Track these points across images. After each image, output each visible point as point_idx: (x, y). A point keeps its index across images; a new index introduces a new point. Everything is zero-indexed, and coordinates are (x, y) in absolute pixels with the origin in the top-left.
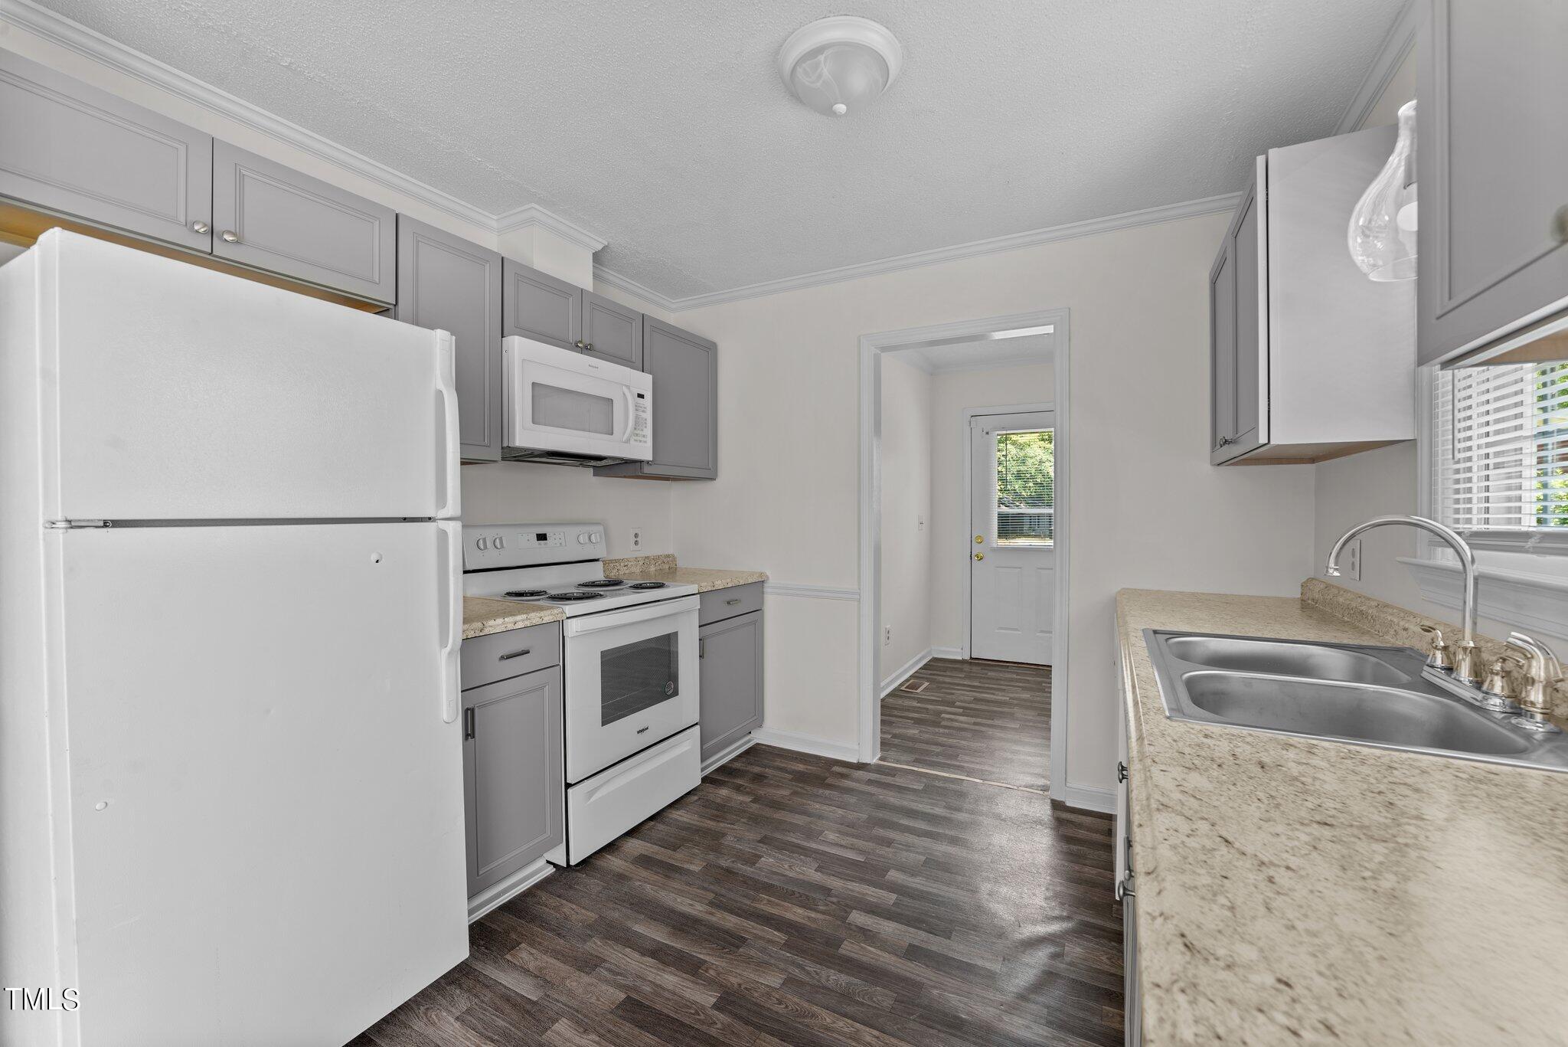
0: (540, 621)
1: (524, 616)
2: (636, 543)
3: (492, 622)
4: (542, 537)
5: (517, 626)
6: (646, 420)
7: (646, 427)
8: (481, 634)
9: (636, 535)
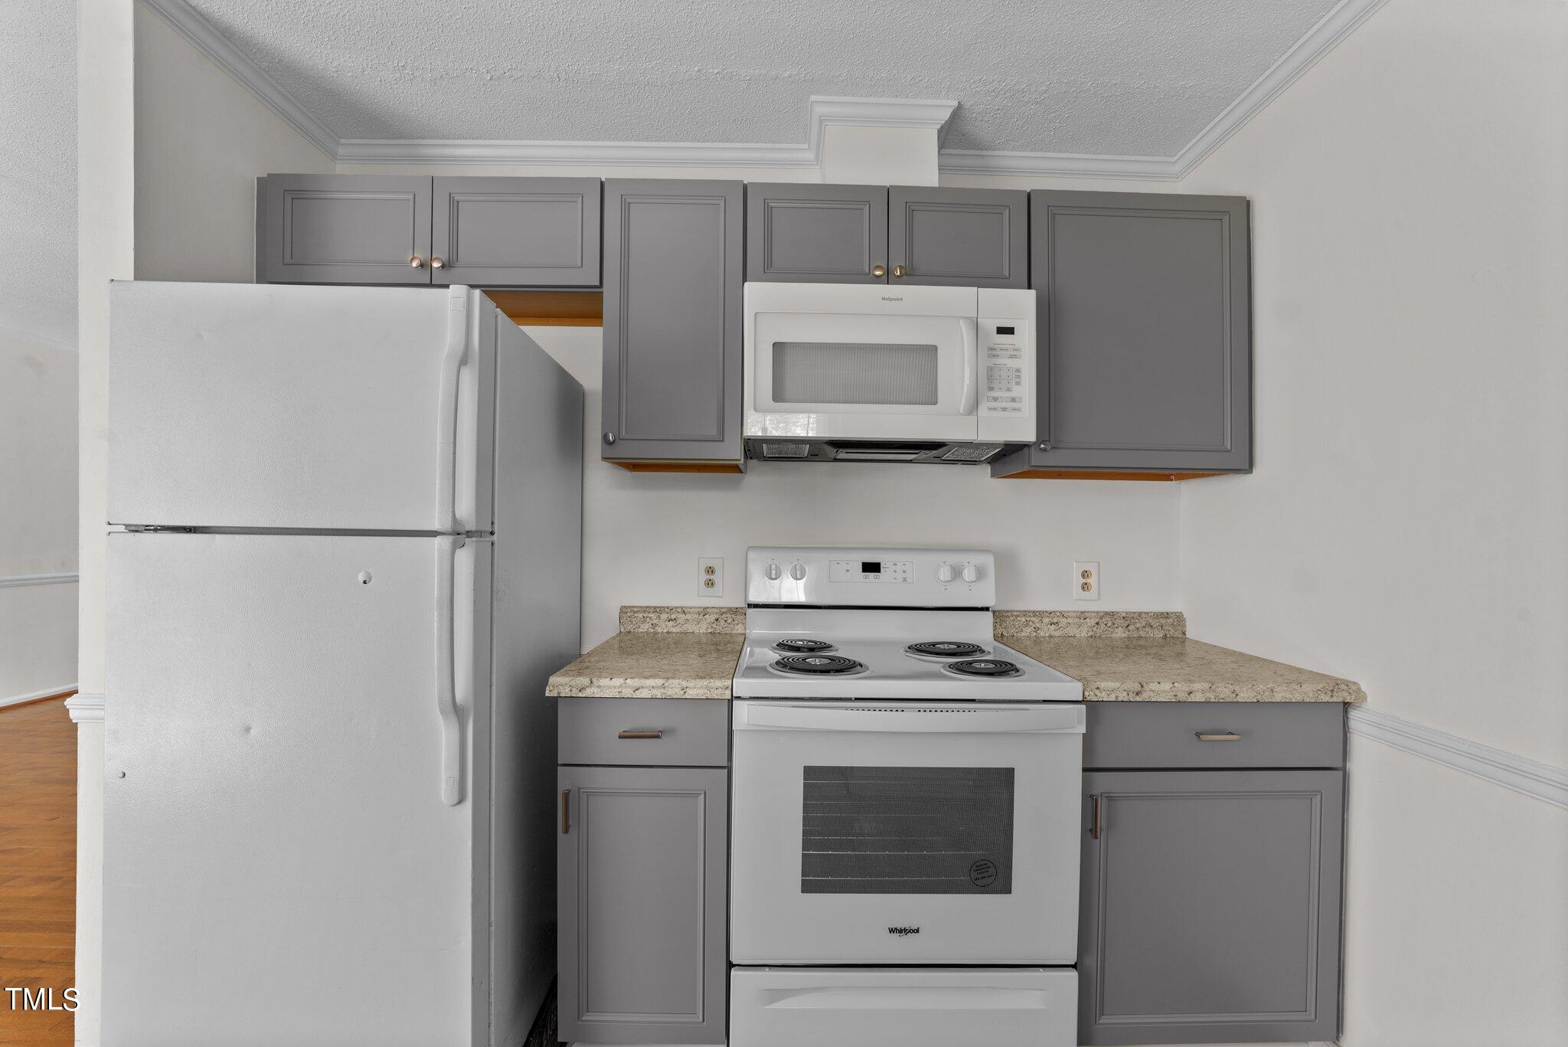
0: (679, 694)
1: (659, 682)
2: (1085, 587)
3: (605, 682)
4: (871, 568)
5: (638, 695)
6: (1018, 370)
7: (1018, 383)
8: (580, 695)
9: (1085, 574)
